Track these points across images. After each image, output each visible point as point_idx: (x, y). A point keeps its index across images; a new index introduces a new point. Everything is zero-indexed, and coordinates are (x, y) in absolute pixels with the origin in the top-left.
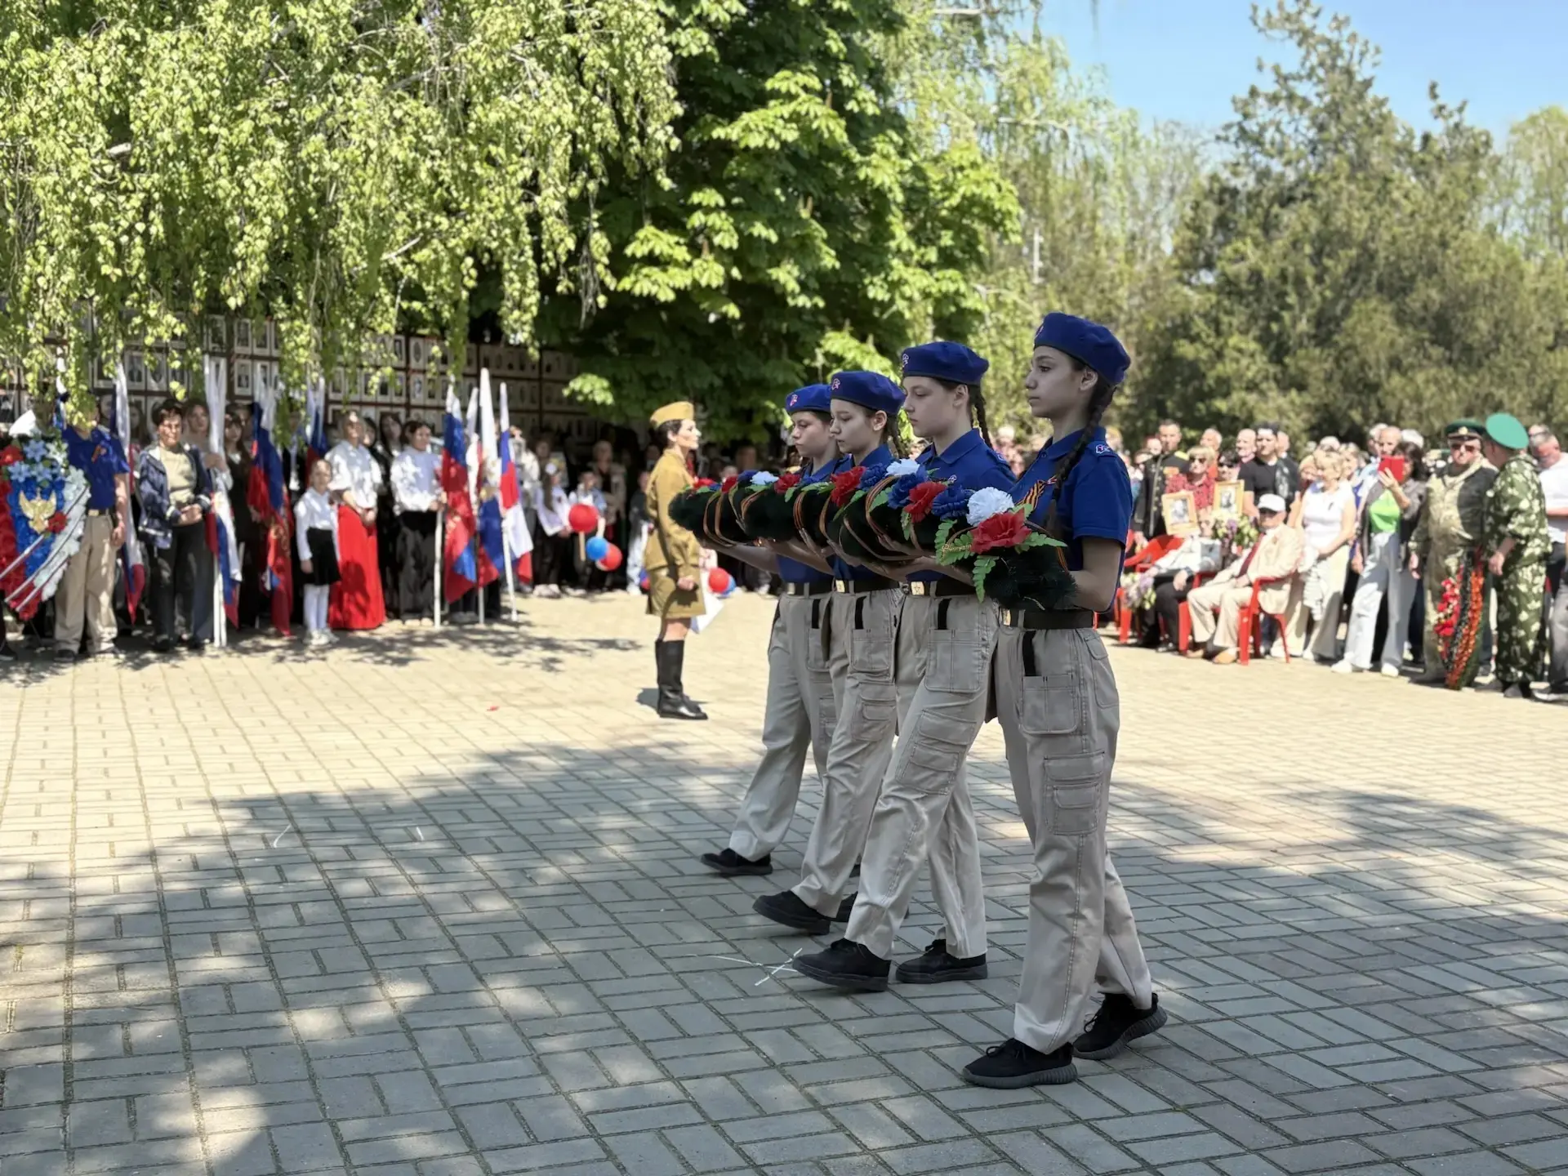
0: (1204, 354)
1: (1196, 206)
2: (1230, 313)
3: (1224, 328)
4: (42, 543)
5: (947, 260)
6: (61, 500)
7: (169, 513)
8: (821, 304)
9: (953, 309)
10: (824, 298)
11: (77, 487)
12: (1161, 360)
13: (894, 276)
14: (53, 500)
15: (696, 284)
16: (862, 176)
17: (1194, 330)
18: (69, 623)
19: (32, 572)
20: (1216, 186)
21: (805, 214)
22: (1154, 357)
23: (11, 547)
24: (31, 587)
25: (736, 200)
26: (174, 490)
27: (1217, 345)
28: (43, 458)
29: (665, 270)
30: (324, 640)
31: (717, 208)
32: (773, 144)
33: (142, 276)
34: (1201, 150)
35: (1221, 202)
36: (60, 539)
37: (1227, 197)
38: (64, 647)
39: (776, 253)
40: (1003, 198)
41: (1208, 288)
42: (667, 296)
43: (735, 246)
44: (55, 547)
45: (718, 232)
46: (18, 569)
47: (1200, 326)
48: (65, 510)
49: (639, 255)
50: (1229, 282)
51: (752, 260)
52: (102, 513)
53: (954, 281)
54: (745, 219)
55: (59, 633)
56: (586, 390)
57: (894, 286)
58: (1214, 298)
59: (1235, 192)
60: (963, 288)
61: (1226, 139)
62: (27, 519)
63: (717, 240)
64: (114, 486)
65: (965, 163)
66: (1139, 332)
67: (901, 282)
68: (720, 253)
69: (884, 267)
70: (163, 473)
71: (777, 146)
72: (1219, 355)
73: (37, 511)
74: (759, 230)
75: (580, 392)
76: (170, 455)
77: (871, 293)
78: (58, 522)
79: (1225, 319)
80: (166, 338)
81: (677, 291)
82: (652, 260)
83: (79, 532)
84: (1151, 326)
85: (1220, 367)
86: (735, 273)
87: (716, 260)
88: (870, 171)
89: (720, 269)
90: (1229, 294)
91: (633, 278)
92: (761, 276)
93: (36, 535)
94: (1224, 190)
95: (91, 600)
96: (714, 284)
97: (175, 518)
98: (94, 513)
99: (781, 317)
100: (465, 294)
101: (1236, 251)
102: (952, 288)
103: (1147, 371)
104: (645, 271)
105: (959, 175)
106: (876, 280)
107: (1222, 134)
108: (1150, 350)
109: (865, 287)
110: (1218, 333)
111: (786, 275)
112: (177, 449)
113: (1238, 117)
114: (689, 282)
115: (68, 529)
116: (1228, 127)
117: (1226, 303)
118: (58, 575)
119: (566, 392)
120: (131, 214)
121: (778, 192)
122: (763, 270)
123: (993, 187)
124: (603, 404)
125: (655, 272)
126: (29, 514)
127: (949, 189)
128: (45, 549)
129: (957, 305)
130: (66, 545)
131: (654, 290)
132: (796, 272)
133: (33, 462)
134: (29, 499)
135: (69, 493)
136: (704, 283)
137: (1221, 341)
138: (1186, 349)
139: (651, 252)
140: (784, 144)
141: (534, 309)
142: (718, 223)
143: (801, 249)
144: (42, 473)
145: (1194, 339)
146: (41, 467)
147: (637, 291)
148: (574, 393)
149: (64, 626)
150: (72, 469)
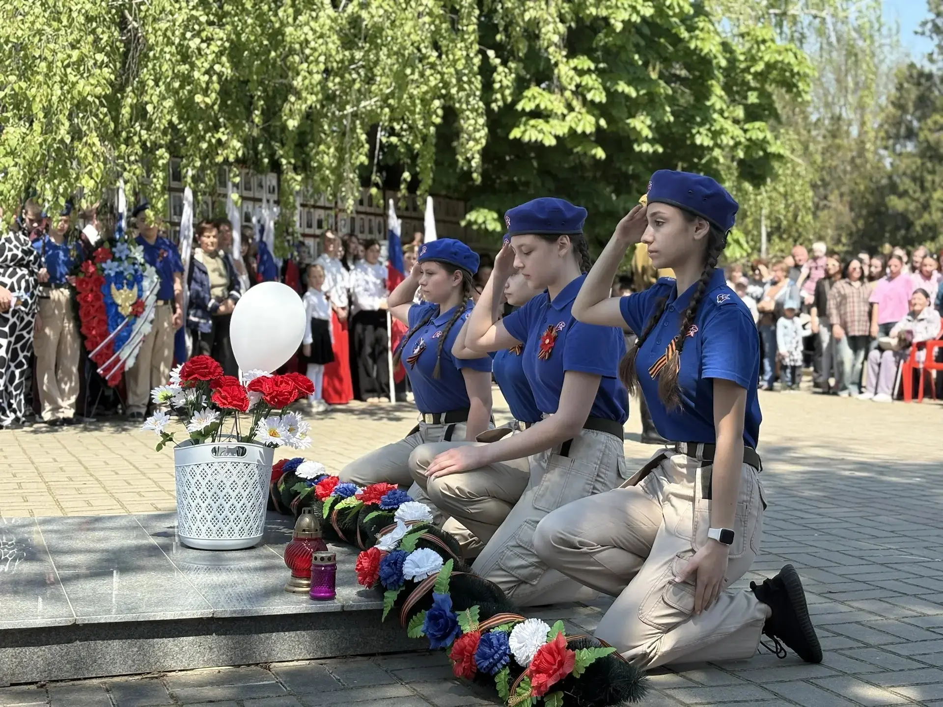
0: (912, 206)
1: (900, 88)
2: (933, 172)
3: (928, 185)
4: (127, 325)
5: (753, 114)
6: (141, 290)
7: (210, 305)
8: (660, 150)
9: (761, 153)
10: (663, 145)
11: (151, 281)
12: (870, 214)
13: (717, 127)
14: (135, 289)
15: (572, 132)
16: (692, 46)
17: (901, 188)
18: (139, 391)
19: (119, 347)
20: (915, 73)
21: (654, 76)
22: (864, 212)
23: (104, 328)
24: (118, 360)
25: (602, 65)
26: (213, 287)
27: (923, 199)
28: (127, 257)
29: (547, 122)
30: (321, 408)
31: (589, 71)
32: (635, 18)
33: (216, 107)
34: (878, 51)
35: (919, 84)
36: (140, 321)
37: (923, 81)
38: (135, 410)
39: (633, 107)
40: (800, 63)
41: (911, 155)
42: (550, 142)
43: (604, 100)
44: (136, 328)
45: (589, 90)
46: (108, 346)
47: (906, 184)
48: (144, 298)
49: (528, 109)
50: (929, 147)
51: (614, 112)
52: (166, 303)
53: (762, 131)
54: (610, 79)
55: (131, 400)
56: (480, 221)
57: (716, 135)
58: (919, 161)
59: (929, 76)
60: (769, 136)
61: (923, 34)
62: (117, 305)
63: (589, 96)
64: (173, 281)
65: (767, 38)
66: (852, 192)
67: (721, 132)
68: (592, 107)
69: (707, 120)
70: (205, 273)
71: (639, 20)
72: (926, 207)
73: (123, 298)
74: (622, 87)
75: (475, 222)
76: (209, 259)
77: (698, 140)
78: (138, 307)
79: (929, 178)
80: (232, 158)
81: (557, 137)
82: (537, 113)
83: (152, 316)
84: (862, 187)
85: (926, 216)
86: (603, 122)
87: (588, 112)
88: (699, 43)
89: (592, 120)
90: (931, 158)
91: (522, 128)
92: (620, 125)
93: (123, 318)
94: (921, 74)
95: (155, 371)
96: (588, 131)
97: (215, 308)
98: (161, 303)
99: (628, 161)
100: (432, 129)
101: (935, 123)
102: (761, 136)
103: (861, 224)
104: (532, 122)
105: (762, 47)
106: (702, 130)
107: (920, 30)
108: (861, 207)
109: (693, 136)
110: (923, 189)
111: (641, 124)
112: (213, 255)
113: (932, 16)
114: (566, 130)
115: (145, 314)
116: (924, 24)
117: (929, 165)
118: (136, 351)
119: (463, 223)
120: (210, 57)
121: (636, 57)
122: (622, 120)
123: (791, 54)
124: (494, 231)
125: (540, 123)
126: (119, 302)
127: (753, 59)
128: (129, 328)
129: (765, 151)
130: (143, 327)
131: (540, 137)
132: (648, 122)
133: (120, 259)
134: (118, 289)
135: (146, 283)
136: (579, 130)
137: (927, 195)
138: (896, 204)
139: (538, 106)
140: (644, 18)
141: (484, 141)
142: (591, 83)
143: (650, 103)
144: (128, 270)
145: (903, 194)
146: (126, 264)
147: (526, 138)
148: (470, 223)
149: (135, 394)
150: (148, 266)
